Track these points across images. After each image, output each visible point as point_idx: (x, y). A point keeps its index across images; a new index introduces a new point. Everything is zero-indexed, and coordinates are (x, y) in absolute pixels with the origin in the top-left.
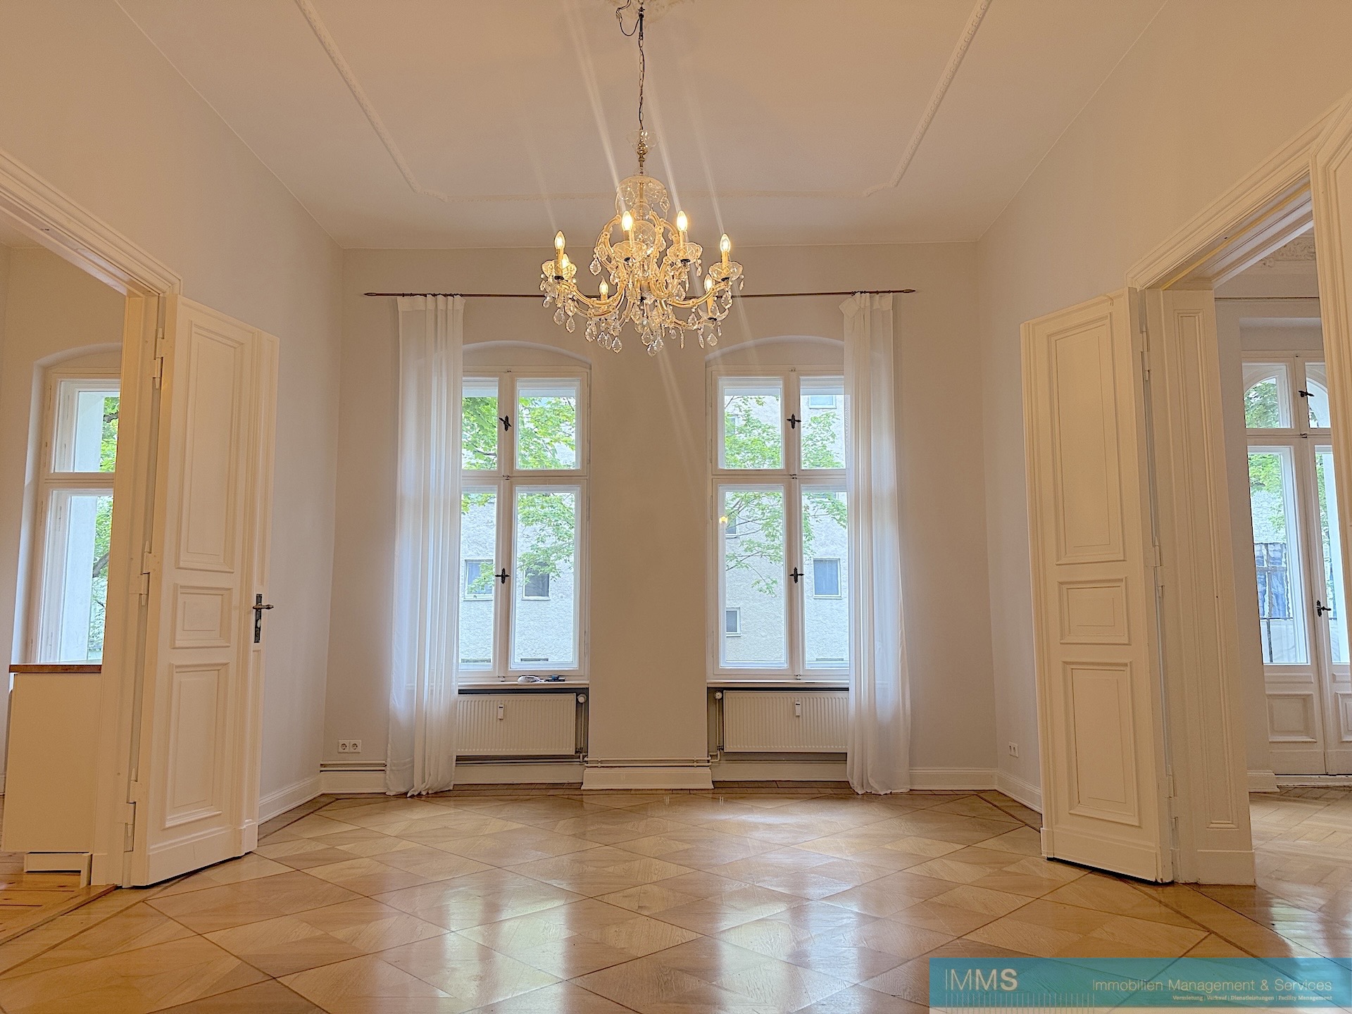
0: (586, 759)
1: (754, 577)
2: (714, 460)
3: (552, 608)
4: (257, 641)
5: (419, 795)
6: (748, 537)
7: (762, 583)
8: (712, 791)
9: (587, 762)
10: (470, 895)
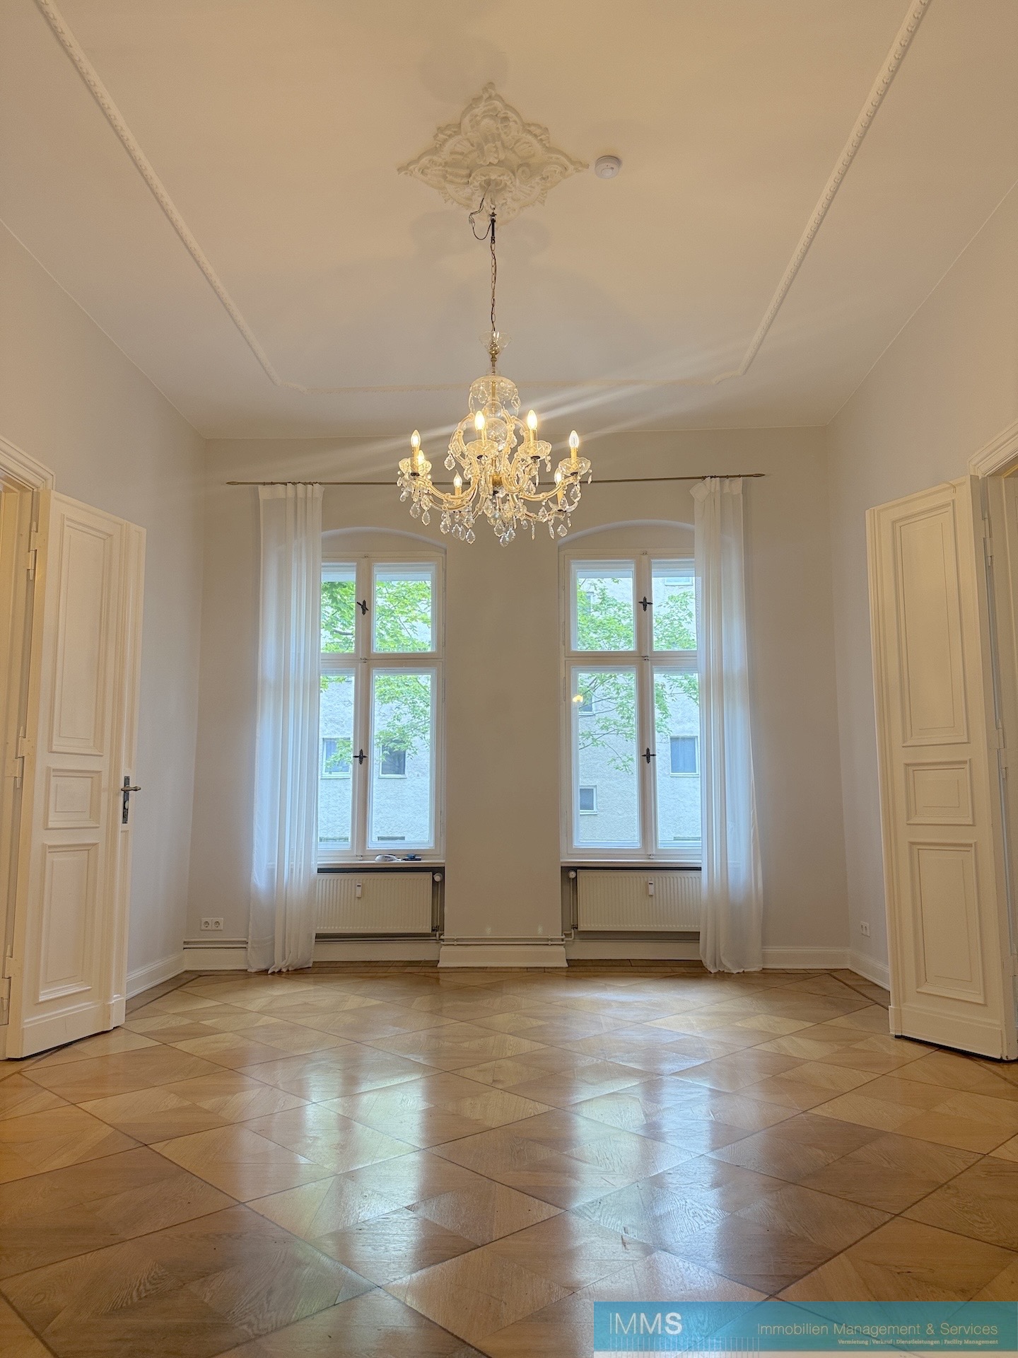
0: (442, 937)
1: (610, 755)
2: (567, 642)
3: (409, 786)
4: (125, 821)
5: (280, 972)
6: (603, 716)
7: (618, 761)
8: (566, 970)
9: (443, 940)
10: (331, 1068)
